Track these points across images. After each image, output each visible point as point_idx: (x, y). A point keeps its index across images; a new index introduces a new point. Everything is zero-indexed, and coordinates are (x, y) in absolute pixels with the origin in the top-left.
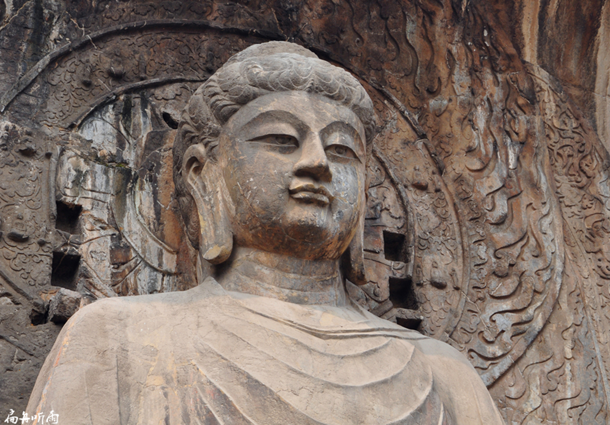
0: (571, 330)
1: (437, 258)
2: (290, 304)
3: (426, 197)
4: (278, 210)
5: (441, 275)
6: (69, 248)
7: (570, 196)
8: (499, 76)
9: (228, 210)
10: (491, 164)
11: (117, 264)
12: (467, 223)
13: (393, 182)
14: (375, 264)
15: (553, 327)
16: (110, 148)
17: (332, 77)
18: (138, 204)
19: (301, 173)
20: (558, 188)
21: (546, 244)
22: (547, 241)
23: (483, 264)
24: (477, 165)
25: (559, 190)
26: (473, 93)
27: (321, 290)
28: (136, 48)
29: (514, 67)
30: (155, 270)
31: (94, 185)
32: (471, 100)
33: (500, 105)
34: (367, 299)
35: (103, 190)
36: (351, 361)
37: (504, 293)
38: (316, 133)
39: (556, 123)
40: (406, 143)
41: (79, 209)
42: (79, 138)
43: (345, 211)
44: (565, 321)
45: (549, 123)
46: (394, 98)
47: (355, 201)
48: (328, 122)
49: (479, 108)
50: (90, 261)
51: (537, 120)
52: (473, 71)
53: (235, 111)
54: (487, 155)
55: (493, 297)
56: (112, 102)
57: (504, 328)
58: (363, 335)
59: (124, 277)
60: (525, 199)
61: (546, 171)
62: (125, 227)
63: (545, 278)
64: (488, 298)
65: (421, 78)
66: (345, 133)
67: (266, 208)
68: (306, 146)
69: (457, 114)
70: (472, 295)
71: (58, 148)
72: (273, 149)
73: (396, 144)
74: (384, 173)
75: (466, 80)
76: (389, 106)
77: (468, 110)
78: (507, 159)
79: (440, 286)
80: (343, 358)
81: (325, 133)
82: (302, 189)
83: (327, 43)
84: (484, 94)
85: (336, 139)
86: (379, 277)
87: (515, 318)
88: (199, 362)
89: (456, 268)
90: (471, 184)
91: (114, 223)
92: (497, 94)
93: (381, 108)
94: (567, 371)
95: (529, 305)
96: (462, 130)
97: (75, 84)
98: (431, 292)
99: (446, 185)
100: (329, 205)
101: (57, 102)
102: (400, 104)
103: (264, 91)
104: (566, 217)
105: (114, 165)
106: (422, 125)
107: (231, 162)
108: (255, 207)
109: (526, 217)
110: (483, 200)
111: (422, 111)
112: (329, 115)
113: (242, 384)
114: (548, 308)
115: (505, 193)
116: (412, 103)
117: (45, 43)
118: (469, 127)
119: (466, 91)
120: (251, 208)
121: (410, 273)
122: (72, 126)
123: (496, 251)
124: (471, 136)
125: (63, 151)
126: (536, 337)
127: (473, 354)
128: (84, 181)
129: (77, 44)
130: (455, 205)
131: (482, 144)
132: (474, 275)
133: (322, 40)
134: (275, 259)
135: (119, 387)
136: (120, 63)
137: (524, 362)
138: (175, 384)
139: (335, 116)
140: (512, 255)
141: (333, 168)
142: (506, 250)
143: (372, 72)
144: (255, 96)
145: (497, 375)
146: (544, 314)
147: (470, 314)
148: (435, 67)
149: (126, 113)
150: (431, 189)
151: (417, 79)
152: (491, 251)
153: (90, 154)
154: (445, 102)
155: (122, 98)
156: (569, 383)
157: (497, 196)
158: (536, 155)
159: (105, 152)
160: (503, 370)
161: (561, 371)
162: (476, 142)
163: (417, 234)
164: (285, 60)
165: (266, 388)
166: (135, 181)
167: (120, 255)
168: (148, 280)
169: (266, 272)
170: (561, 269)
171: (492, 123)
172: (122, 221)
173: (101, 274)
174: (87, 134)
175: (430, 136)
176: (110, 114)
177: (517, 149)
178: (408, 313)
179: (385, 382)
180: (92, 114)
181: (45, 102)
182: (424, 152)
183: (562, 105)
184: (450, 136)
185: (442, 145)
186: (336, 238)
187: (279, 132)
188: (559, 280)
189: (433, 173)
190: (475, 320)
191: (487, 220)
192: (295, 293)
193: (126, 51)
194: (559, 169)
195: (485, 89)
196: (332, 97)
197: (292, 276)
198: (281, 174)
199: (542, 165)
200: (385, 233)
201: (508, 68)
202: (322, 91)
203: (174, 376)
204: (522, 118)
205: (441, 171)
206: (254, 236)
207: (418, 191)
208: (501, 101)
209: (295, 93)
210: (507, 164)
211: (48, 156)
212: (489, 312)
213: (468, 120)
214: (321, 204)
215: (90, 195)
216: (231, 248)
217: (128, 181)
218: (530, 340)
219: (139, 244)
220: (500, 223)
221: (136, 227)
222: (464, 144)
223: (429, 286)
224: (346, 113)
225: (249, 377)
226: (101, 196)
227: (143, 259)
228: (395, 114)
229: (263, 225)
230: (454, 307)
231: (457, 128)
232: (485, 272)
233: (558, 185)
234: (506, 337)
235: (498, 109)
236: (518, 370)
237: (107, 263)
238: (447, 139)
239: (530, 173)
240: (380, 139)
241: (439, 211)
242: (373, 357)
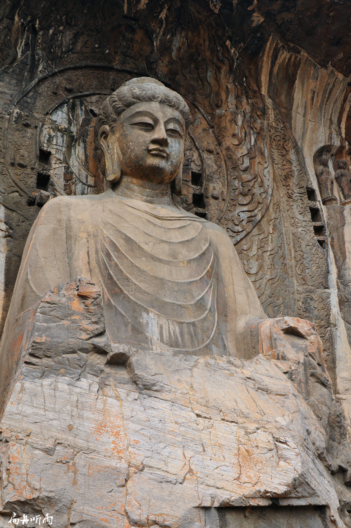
0: (273, 221)
1: (215, 185)
2: (147, 203)
3: (212, 156)
4: (142, 159)
5: (217, 193)
6: (45, 172)
7: (278, 159)
8: (249, 100)
9: (119, 157)
10: (243, 142)
11: (66, 180)
12: (230, 170)
13: (197, 149)
14: (186, 187)
15: (265, 219)
16: (65, 125)
17: (171, 96)
18: (77, 152)
19: (154, 142)
20: (273, 155)
21: (265, 181)
22: (266, 179)
23: (236, 189)
24: (237, 143)
25: (273, 156)
26: (237, 108)
27: (161, 197)
28: (79, 77)
29: (256, 97)
30: (84, 184)
31: (57, 142)
32: (236, 111)
33: (249, 114)
34: (182, 203)
35: (61, 145)
36: (173, 231)
37: (245, 203)
38: (162, 123)
39: (274, 125)
40: (204, 130)
41: (50, 153)
42: (51, 119)
43: (174, 161)
44: (271, 216)
45: (271, 124)
46: (200, 108)
47: (179, 156)
48: (168, 118)
49: (239, 115)
50: (54, 178)
51: (265, 122)
52: (237, 97)
53: (124, 110)
54: (241, 138)
55: (240, 204)
56: (66, 103)
57: (243, 218)
58: (179, 219)
59: (70, 186)
60: (258, 160)
61: (268, 147)
62: (71, 163)
63: (263, 197)
64: (237, 205)
65: (213, 99)
66: (176, 123)
67: (137, 157)
68: (157, 129)
69: (229, 118)
70: (230, 203)
71: (41, 124)
72: (141, 129)
73: (200, 130)
74: (193, 144)
75: (234, 102)
76: (197, 112)
77: (234, 116)
78: (251, 140)
79: (216, 198)
80: (169, 229)
81: (166, 123)
82: (154, 150)
83: (170, 80)
84: (242, 109)
85: (171, 126)
86: (188, 193)
87: (249, 214)
88: (103, 228)
89: (224, 190)
90: (233, 151)
91: (66, 161)
92: (248, 109)
93: (193, 112)
94: (270, 239)
95: (256, 209)
96: (231, 125)
97: (49, 93)
98: (212, 201)
99: (222, 151)
100: (167, 158)
101: (40, 102)
102: (202, 111)
103: (138, 101)
104: (275, 169)
105: (67, 133)
106: (212, 122)
107: (121, 135)
108: (132, 157)
109: (257, 168)
110: (238, 159)
111: (213, 115)
112: (169, 114)
113: (123, 238)
114: (264, 210)
115: (248, 156)
116: (208, 111)
117: (36, 73)
118: (234, 124)
119: (234, 106)
120: (130, 157)
121: (203, 191)
122: (47, 114)
123: (242, 183)
124: (235, 128)
125: (43, 125)
126: (258, 223)
127: (228, 230)
128: (53, 140)
129: (51, 74)
130: (225, 161)
131: (239, 133)
132: (232, 194)
133: (167, 78)
134: (141, 182)
135: (67, 237)
136: (70, 84)
137: (251, 234)
138: (92, 237)
139: (172, 115)
140: (249, 185)
141: (169, 140)
142: (247, 183)
143: (190, 95)
144: (134, 103)
145: (239, 240)
146: (262, 213)
147: (229, 212)
148: (220, 94)
149: (73, 109)
150: (215, 152)
151: (211, 99)
152: (240, 183)
153: (55, 127)
154: (224, 111)
155: (71, 101)
156: (270, 244)
157: (245, 158)
158: (264, 139)
159: (63, 127)
160: (241, 238)
161: (267, 239)
162: (237, 131)
163: (207, 173)
164: (149, 87)
165: (134, 241)
166: (76, 142)
167: (68, 176)
168: (81, 189)
169: (136, 188)
170: (271, 193)
171: (245, 123)
172: (70, 160)
173: (59, 185)
174: (54, 118)
175: (216, 127)
176: (65, 109)
177: (255, 136)
178: (201, 210)
179: (188, 241)
180: (57, 108)
181: (35, 101)
182: (212, 135)
183: (277, 116)
184: (225, 128)
185: (221, 132)
186: (169, 174)
187: (145, 122)
188: (270, 198)
189: (216, 145)
190: (231, 215)
191: (239, 169)
192: (149, 198)
193: (74, 78)
194: (274, 146)
195: (243, 106)
196: (170, 106)
197: (148, 190)
198: (145, 142)
199: (266, 144)
200: (192, 172)
201: (254, 97)
202: (166, 103)
203: (92, 233)
204: (259, 121)
205: (220, 144)
206: (131, 170)
207: (208, 154)
208: (249, 112)
209: (153, 103)
210: (251, 143)
211: (36, 127)
212: (237, 211)
213: (234, 121)
214: (163, 157)
215: (55, 147)
216: (120, 176)
217: (73, 141)
218: (255, 224)
219: (77, 172)
220: (245, 170)
221: (76, 164)
222: (231, 132)
223: (211, 198)
224: (176, 114)
225: (126, 236)
226: (60, 148)
227: (79, 179)
228: (200, 116)
229: (135, 166)
230: (222, 208)
231: (228, 124)
232: (237, 193)
233: (273, 154)
234: (244, 223)
235: (248, 116)
236: (248, 238)
237: (62, 180)
238: (224, 129)
239: (261, 148)
240: (192, 127)
241: (218, 163)
242: (183, 229)
